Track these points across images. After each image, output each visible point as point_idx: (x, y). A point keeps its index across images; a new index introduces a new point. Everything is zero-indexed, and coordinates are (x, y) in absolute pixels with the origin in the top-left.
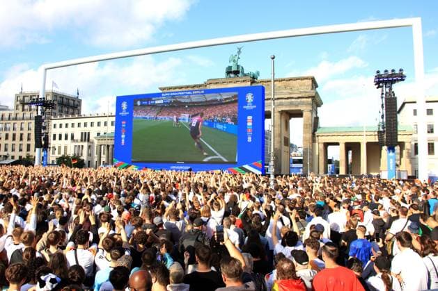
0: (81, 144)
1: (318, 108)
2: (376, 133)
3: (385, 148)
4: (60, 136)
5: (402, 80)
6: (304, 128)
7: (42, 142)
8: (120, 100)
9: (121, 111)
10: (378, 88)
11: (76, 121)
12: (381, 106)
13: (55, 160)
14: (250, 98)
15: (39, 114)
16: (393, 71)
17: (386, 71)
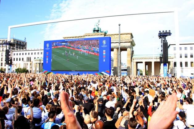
0: (27, 63)
1: (133, 47)
2: (159, 58)
3: (162, 64)
4: (17, 59)
5: (170, 35)
6: (127, 55)
7: (9, 62)
8: (46, 43)
9: (46, 48)
10: (160, 38)
11: (24, 52)
12: (161, 46)
13: (15, 70)
14: (104, 42)
15: (8, 49)
16: (166, 31)
17: (163, 31)
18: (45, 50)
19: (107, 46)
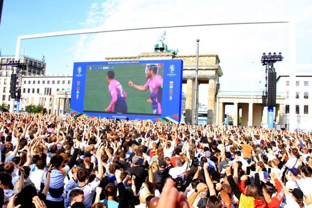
0: (44, 97)
1: (220, 77)
2: (261, 97)
3: (266, 108)
4: (29, 90)
5: (281, 60)
6: (209, 91)
7: (16, 94)
8: (76, 65)
9: (77, 73)
10: (263, 65)
11: (41, 80)
12: (265, 78)
13: (24, 108)
14: (172, 68)
15: (15, 73)
16: (275, 53)
17: (270, 53)
18: (74, 77)
19: (176, 75)
